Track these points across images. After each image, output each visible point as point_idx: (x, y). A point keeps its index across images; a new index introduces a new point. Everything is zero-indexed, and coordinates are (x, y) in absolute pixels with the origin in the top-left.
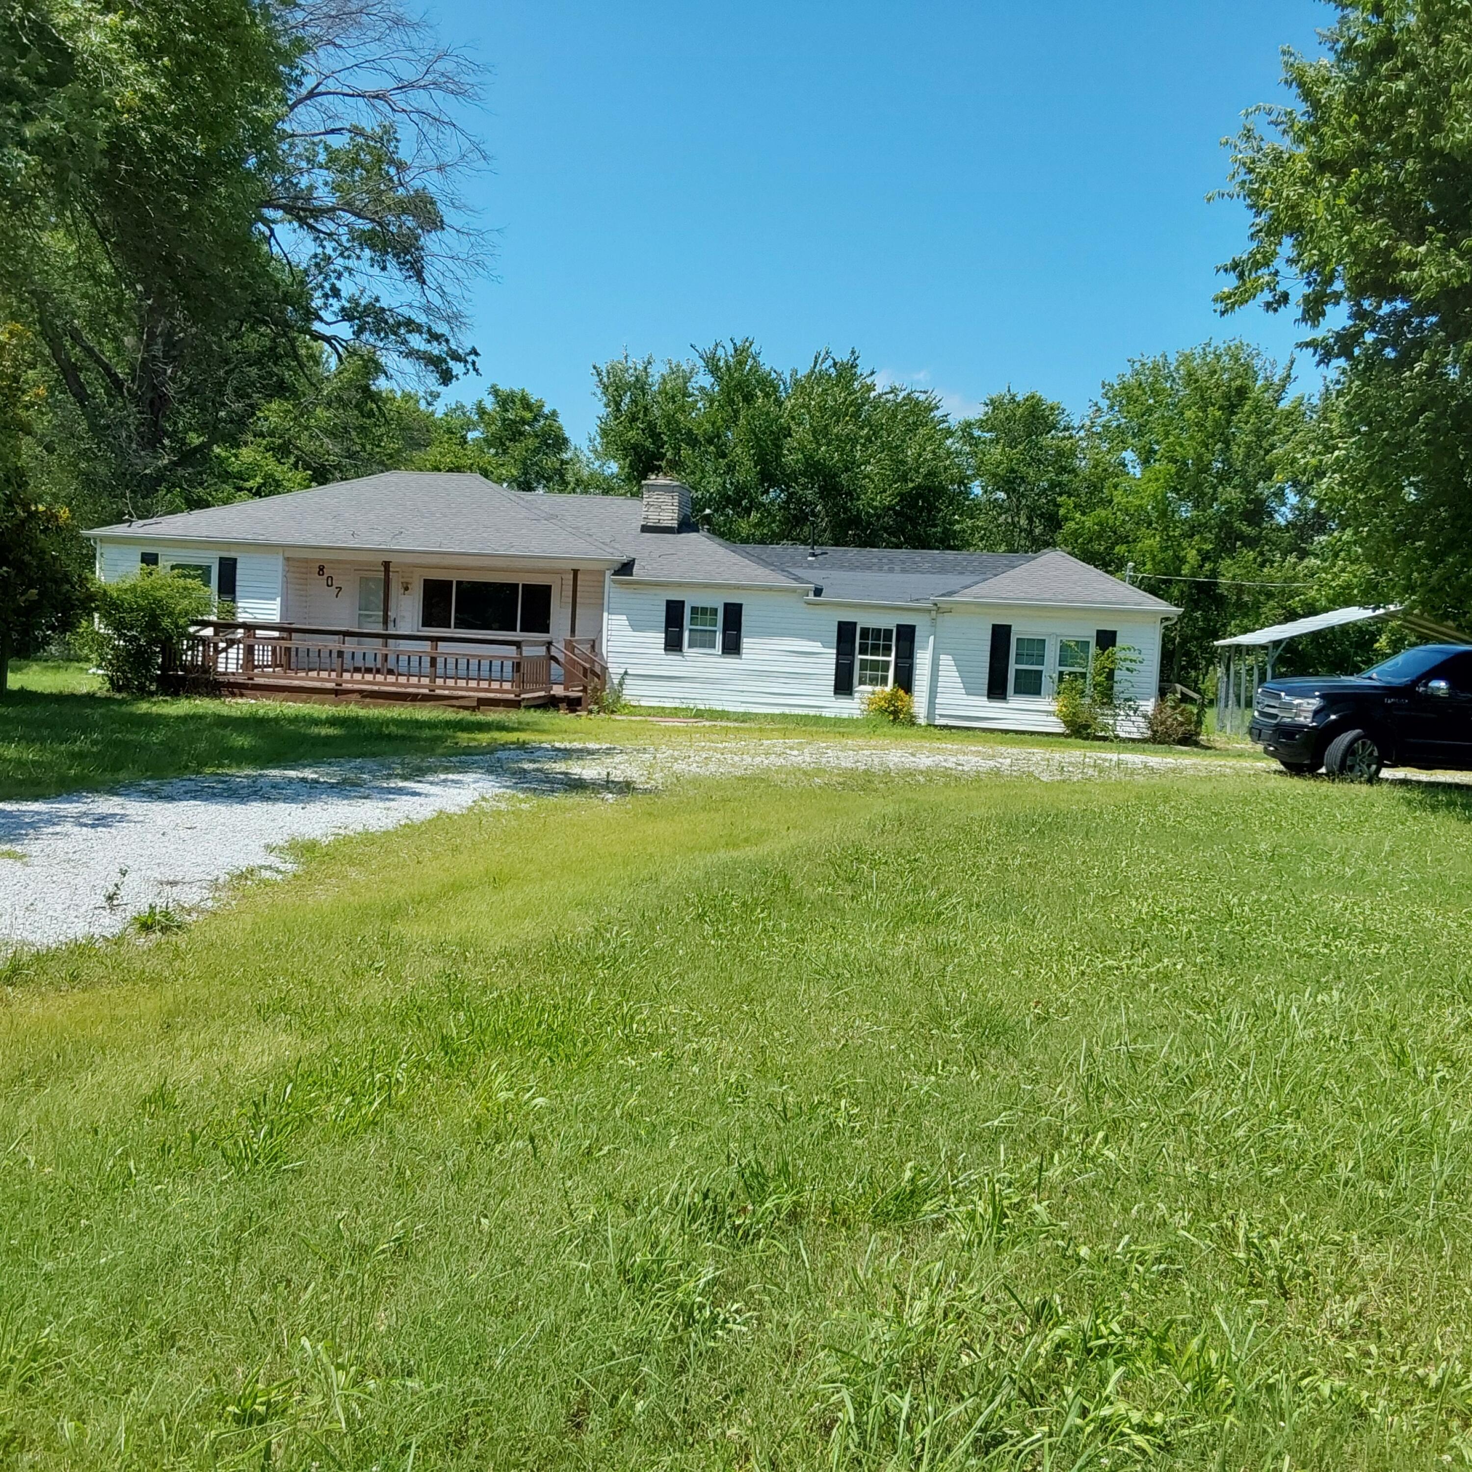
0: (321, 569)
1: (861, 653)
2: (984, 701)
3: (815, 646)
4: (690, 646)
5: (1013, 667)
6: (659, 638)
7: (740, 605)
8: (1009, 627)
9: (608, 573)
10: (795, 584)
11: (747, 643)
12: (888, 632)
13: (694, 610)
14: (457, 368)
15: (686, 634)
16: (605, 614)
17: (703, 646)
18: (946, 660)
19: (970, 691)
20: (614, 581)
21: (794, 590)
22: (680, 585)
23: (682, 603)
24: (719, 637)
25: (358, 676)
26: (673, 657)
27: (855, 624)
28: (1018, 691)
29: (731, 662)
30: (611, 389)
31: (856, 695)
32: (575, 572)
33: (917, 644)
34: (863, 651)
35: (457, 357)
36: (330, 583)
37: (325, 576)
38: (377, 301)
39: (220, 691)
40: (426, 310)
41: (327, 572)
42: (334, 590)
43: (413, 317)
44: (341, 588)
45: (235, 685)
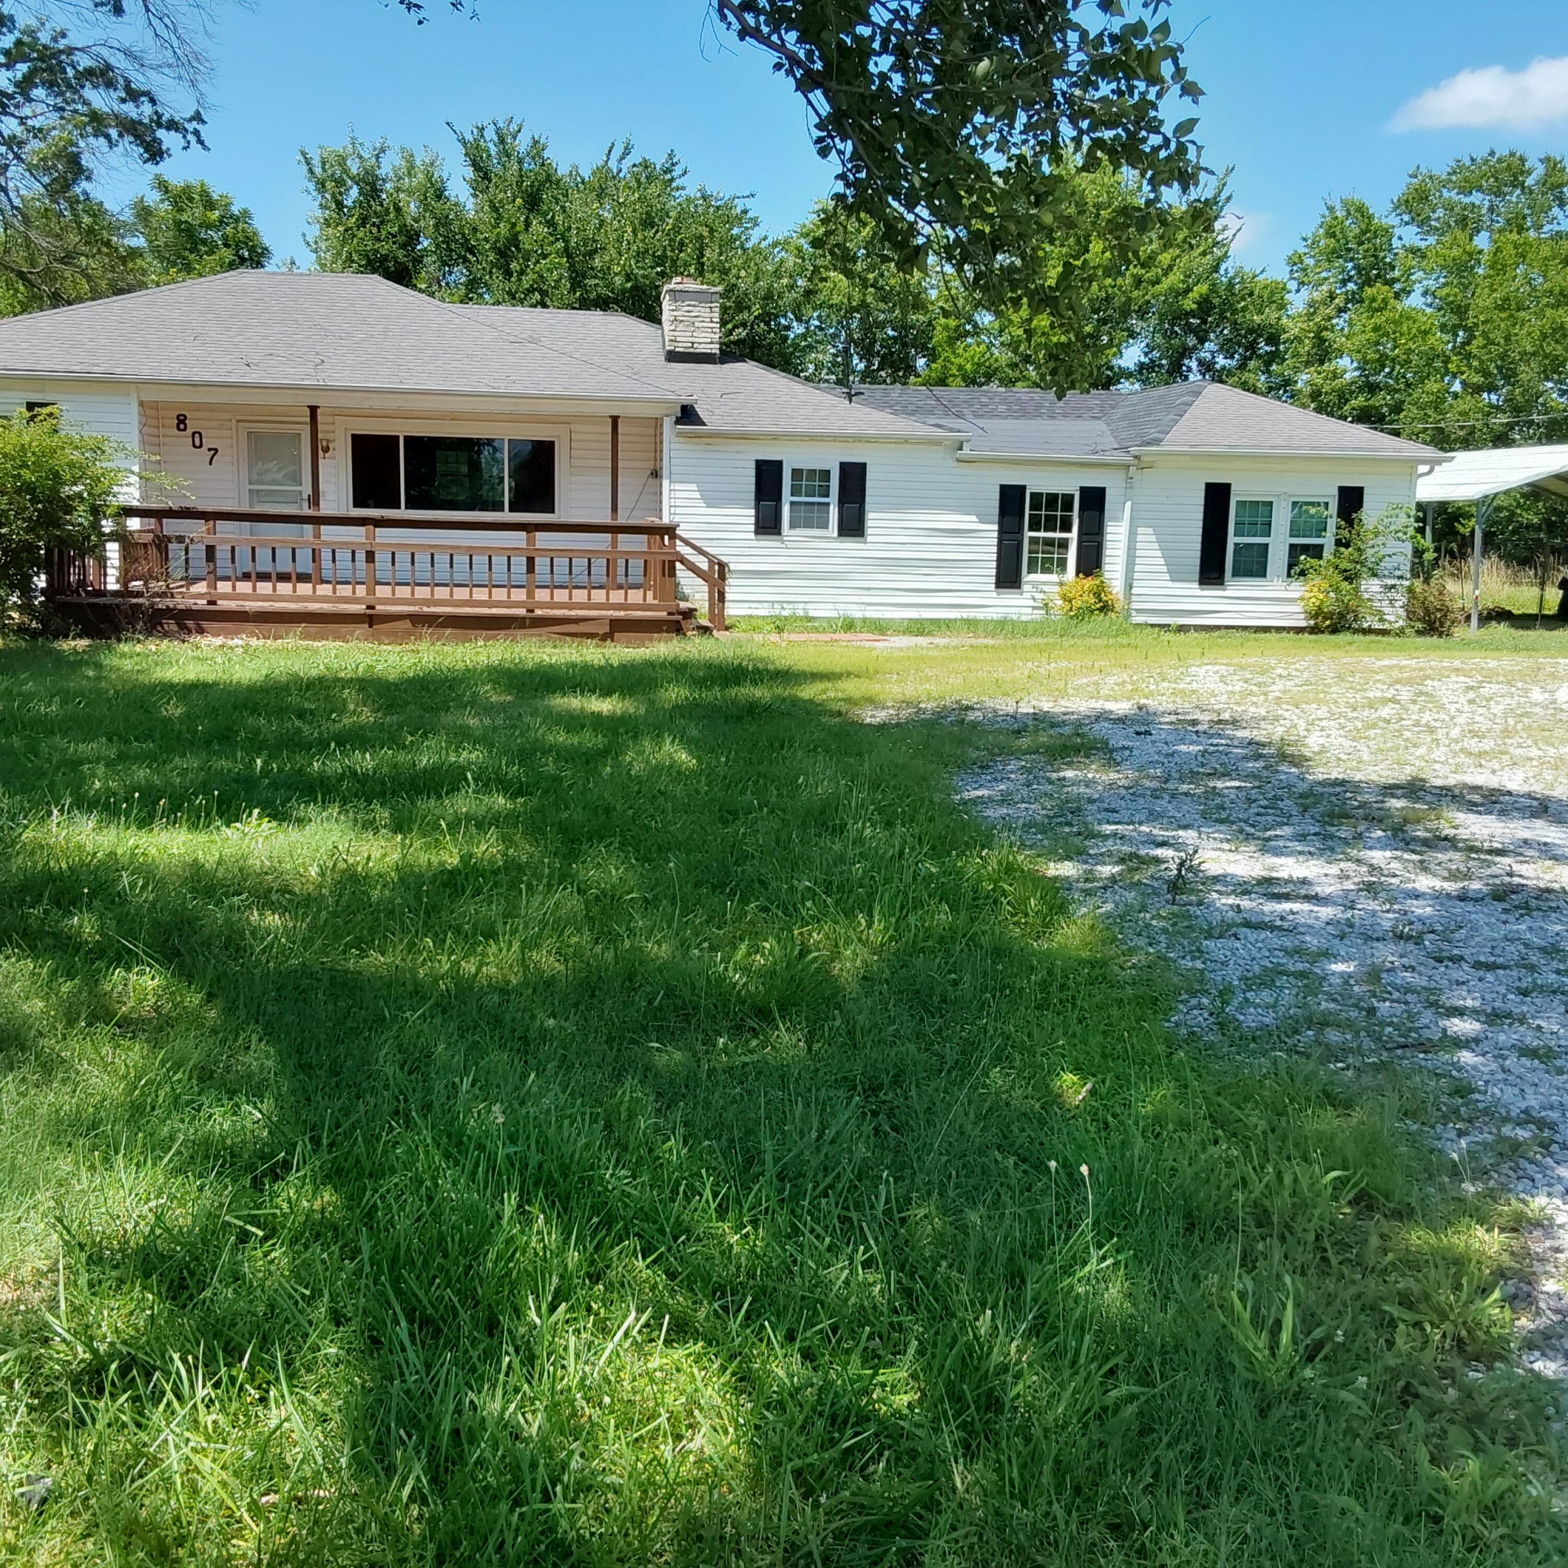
0: (182, 421)
1: (1031, 529)
2: (1194, 588)
3: (968, 521)
4: (792, 526)
5: (1232, 540)
6: (748, 516)
7: (864, 465)
8: (1227, 487)
9: (668, 423)
10: (940, 433)
11: (873, 519)
12: (1068, 501)
13: (797, 473)
14: (168, 139)
15: (786, 509)
16: (666, 483)
17: (808, 525)
18: (1146, 535)
19: (1176, 576)
20: (679, 435)
21: (937, 442)
22: (775, 437)
23: (779, 465)
24: (834, 513)
25: (244, 587)
26: (768, 543)
27: (1023, 488)
28: (1236, 573)
29: (850, 546)
30: (329, 185)
31: (1026, 587)
32: (615, 420)
33: (1107, 513)
34: (1035, 526)
35: (173, 125)
36: (197, 443)
37: (189, 431)
38: (64, 36)
39: (161, 625)
40: (128, 53)
41: (192, 426)
42: (206, 455)
43: (112, 61)
44: (216, 450)
45: (189, 613)
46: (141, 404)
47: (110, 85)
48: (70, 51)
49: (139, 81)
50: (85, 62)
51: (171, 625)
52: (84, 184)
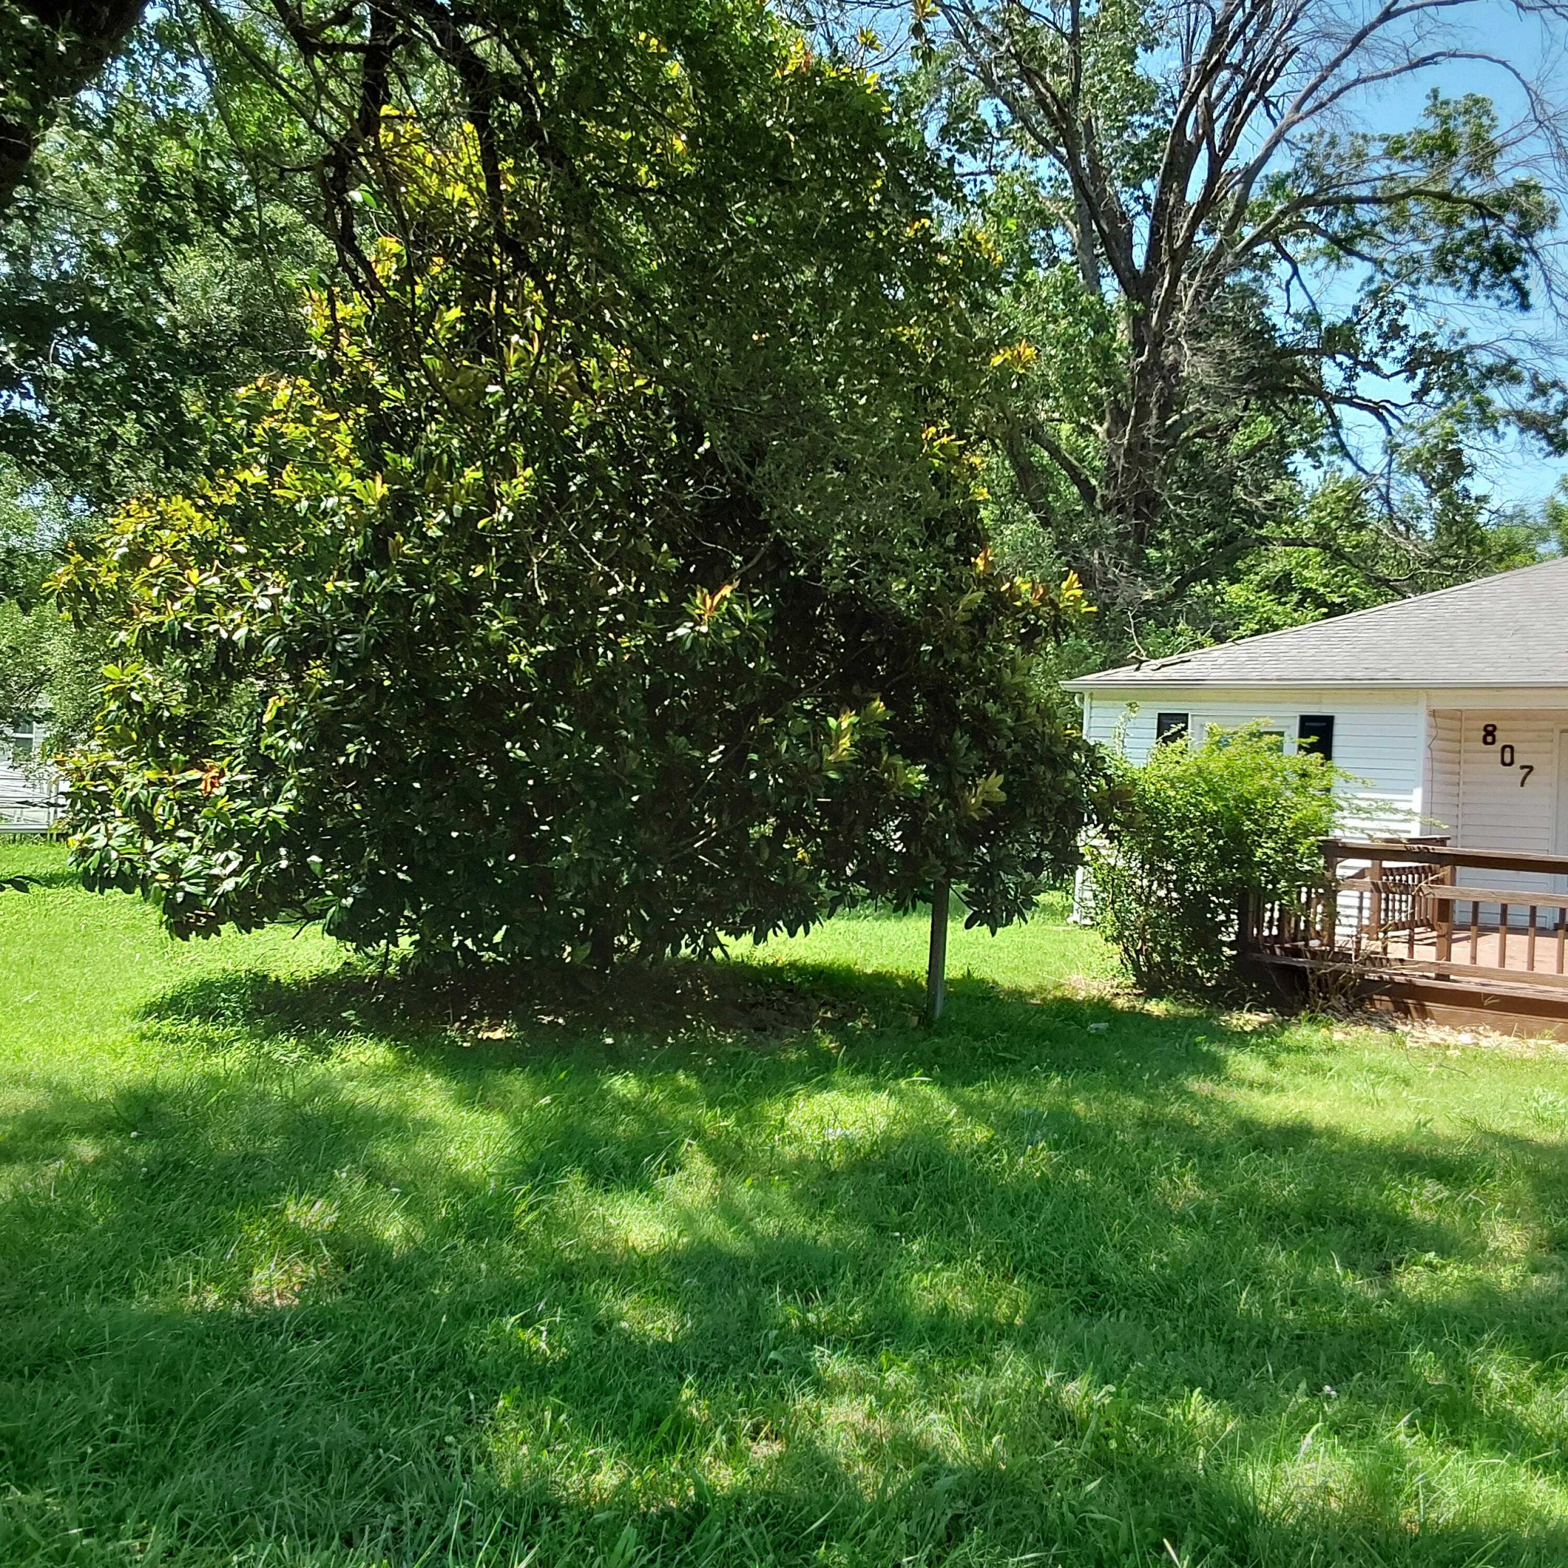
0: (1490, 733)
36: (1507, 759)
37: (1498, 746)
38: (1462, 335)
39: (1372, 1001)
40: (1533, 343)
41: (1502, 738)
42: (1516, 772)
43: (1514, 354)
44: (1531, 768)
45: (1411, 989)
46: (1434, 714)
47: (1516, 379)
48: (1470, 348)
49: (1547, 370)
50: (1486, 359)
51: (1383, 1003)
52: (1464, 481)
